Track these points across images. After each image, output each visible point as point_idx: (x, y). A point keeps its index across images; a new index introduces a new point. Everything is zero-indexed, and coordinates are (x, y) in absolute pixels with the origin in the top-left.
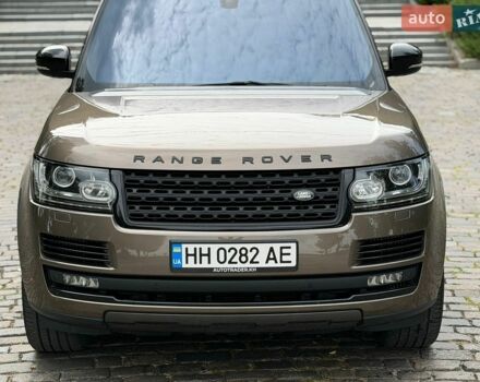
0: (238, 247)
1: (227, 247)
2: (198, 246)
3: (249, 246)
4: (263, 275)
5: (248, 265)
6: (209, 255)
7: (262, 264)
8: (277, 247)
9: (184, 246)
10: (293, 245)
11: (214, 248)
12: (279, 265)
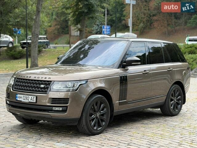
0: (26, 96)
3: (28, 96)
4: (30, 104)
5: (27, 101)
6: (21, 97)
7: (30, 101)
8: (32, 97)
9: (18, 95)
10: (35, 97)
12: (33, 101)
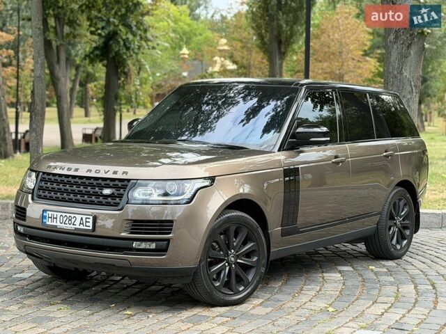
1: (64, 214)
2: (53, 213)
3: (72, 215)
4: (77, 232)
5: (71, 226)
6: (56, 218)
7: (77, 226)
9: (48, 212)
10: (91, 217)
11: (59, 214)
12: (85, 227)
